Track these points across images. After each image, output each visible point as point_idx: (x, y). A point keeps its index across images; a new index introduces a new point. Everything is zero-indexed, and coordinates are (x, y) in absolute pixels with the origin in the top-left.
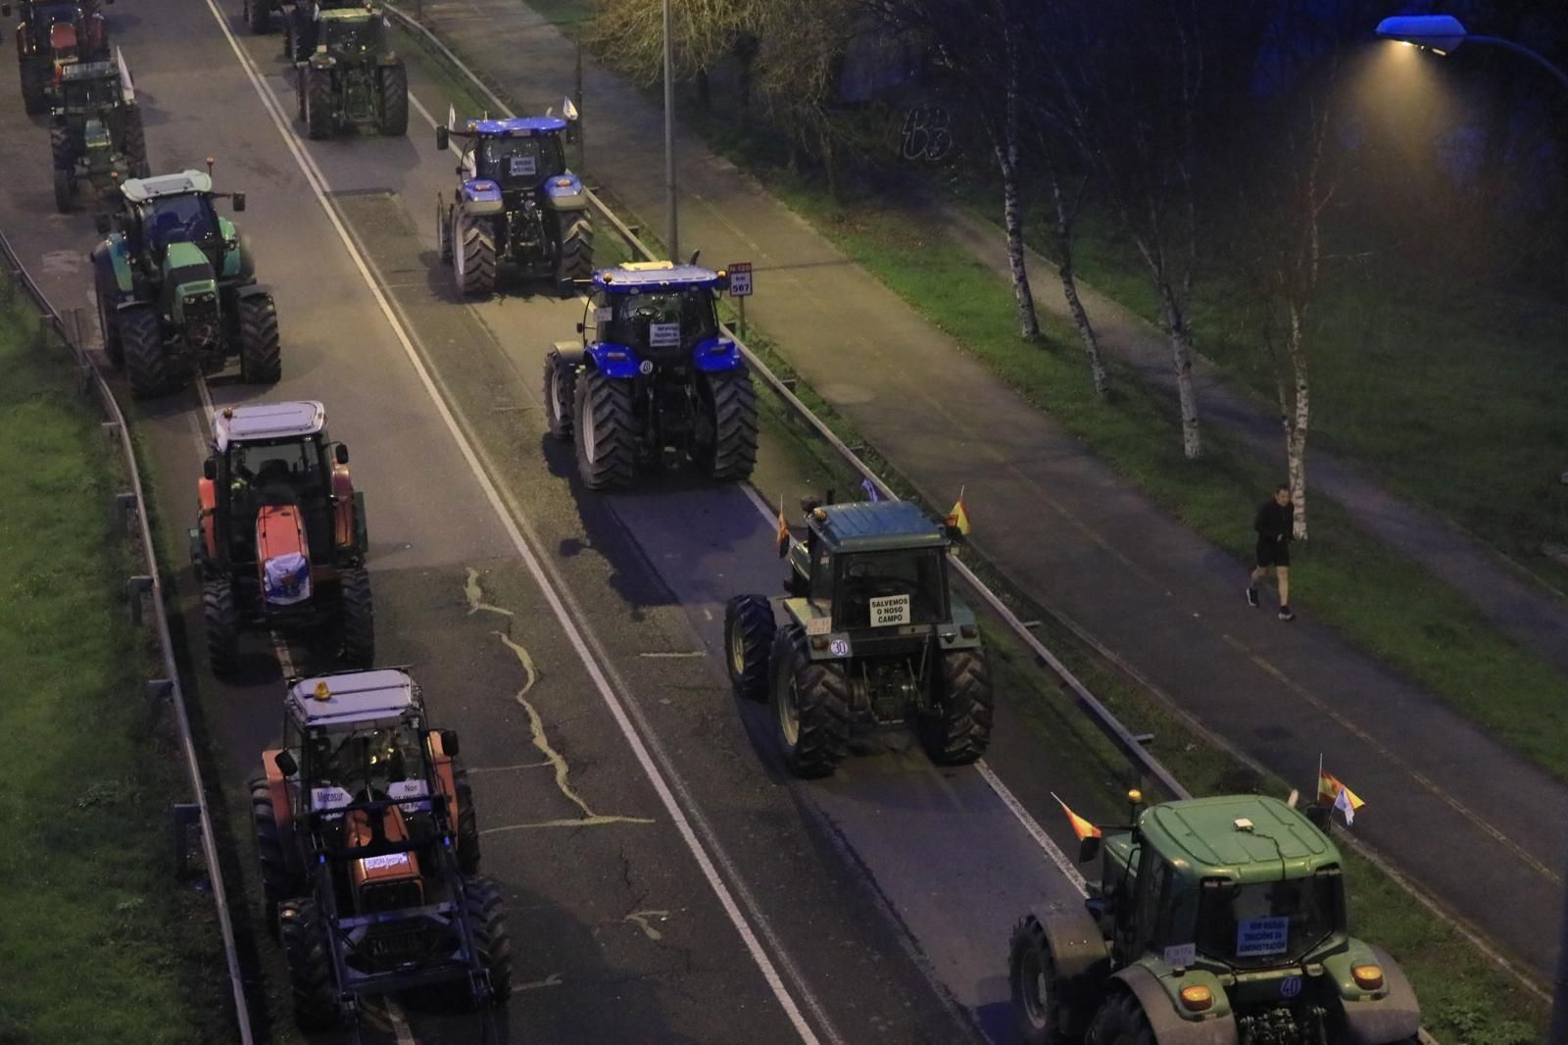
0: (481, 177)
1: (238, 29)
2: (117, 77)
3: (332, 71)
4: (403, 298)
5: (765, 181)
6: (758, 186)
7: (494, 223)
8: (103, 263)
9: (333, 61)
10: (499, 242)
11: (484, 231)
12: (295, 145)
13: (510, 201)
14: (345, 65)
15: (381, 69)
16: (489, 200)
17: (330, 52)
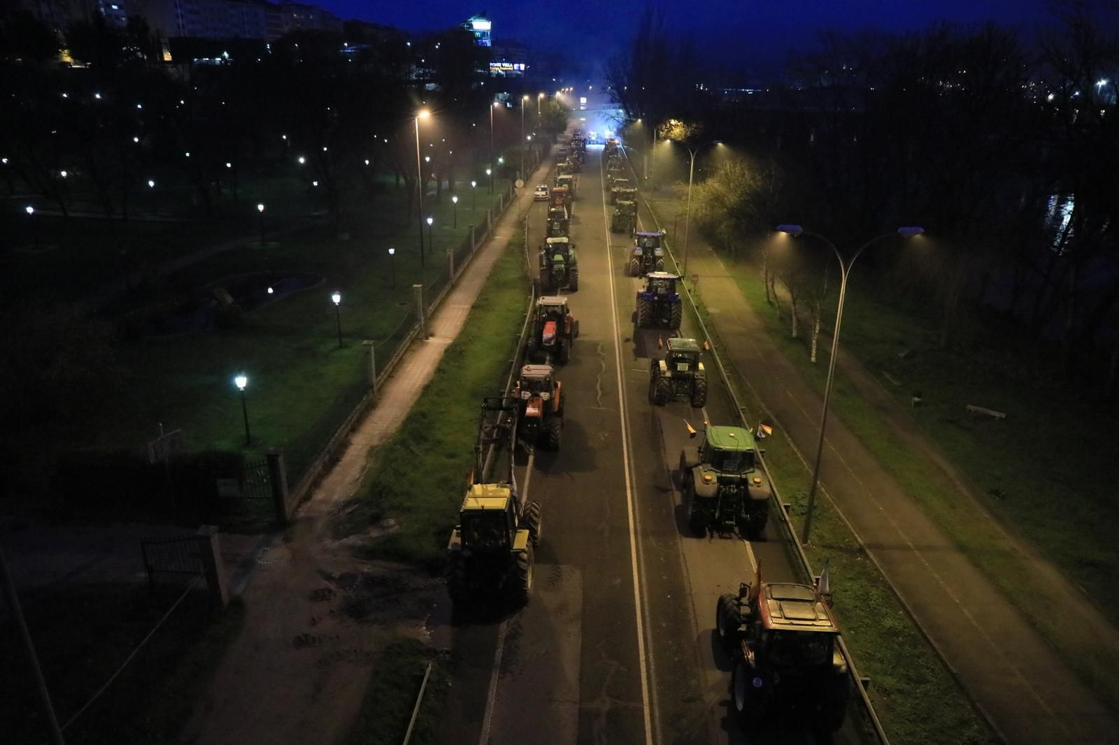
0: (639, 246)
1: (607, 204)
2: (564, 212)
3: (619, 216)
4: (616, 274)
5: (717, 253)
6: (716, 256)
7: (640, 258)
8: (541, 257)
9: (619, 214)
10: (641, 262)
11: (637, 259)
12: (608, 234)
13: (644, 253)
14: (622, 215)
15: (631, 217)
16: (639, 252)
17: (619, 211)
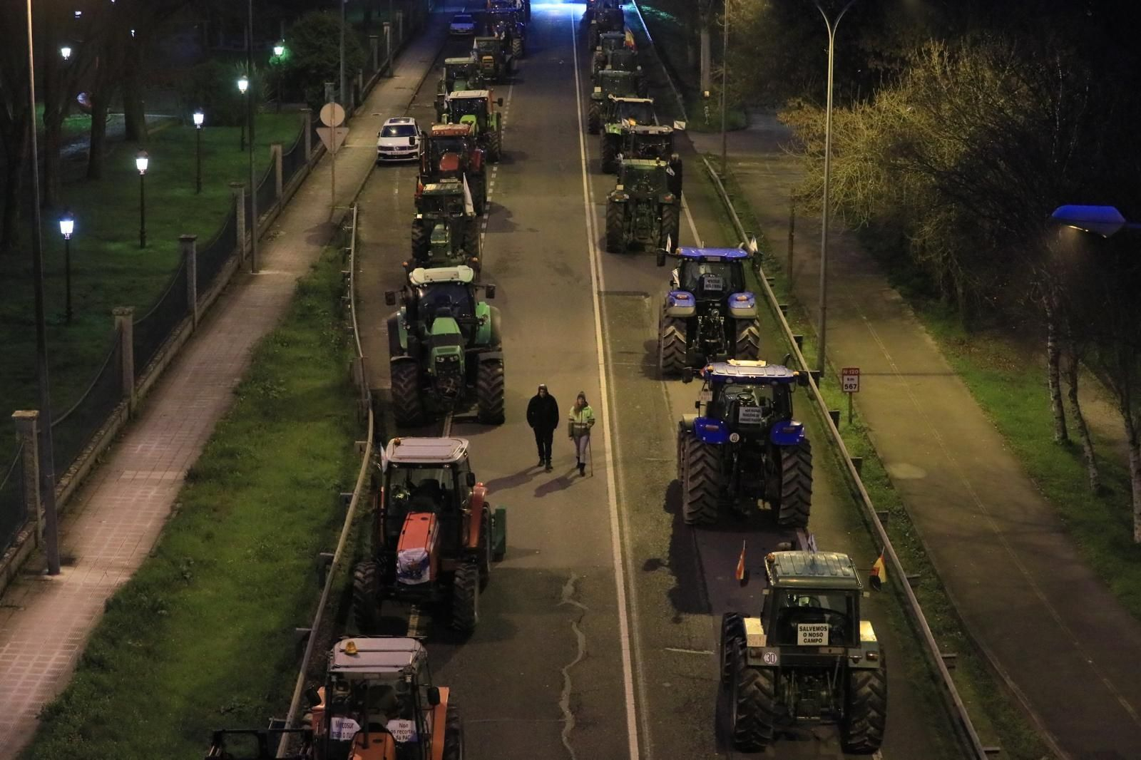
0: (683, 288)
1: (592, 169)
2: (462, 195)
3: (626, 203)
4: (618, 374)
5: (917, 308)
6: (911, 313)
7: (688, 323)
8: (393, 326)
9: (627, 196)
10: (690, 336)
11: (679, 328)
12: (595, 255)
13: (701, 308)
14: (635, 201)
15: (661, 206)
16: (685, 307)
17: (625, 190)
